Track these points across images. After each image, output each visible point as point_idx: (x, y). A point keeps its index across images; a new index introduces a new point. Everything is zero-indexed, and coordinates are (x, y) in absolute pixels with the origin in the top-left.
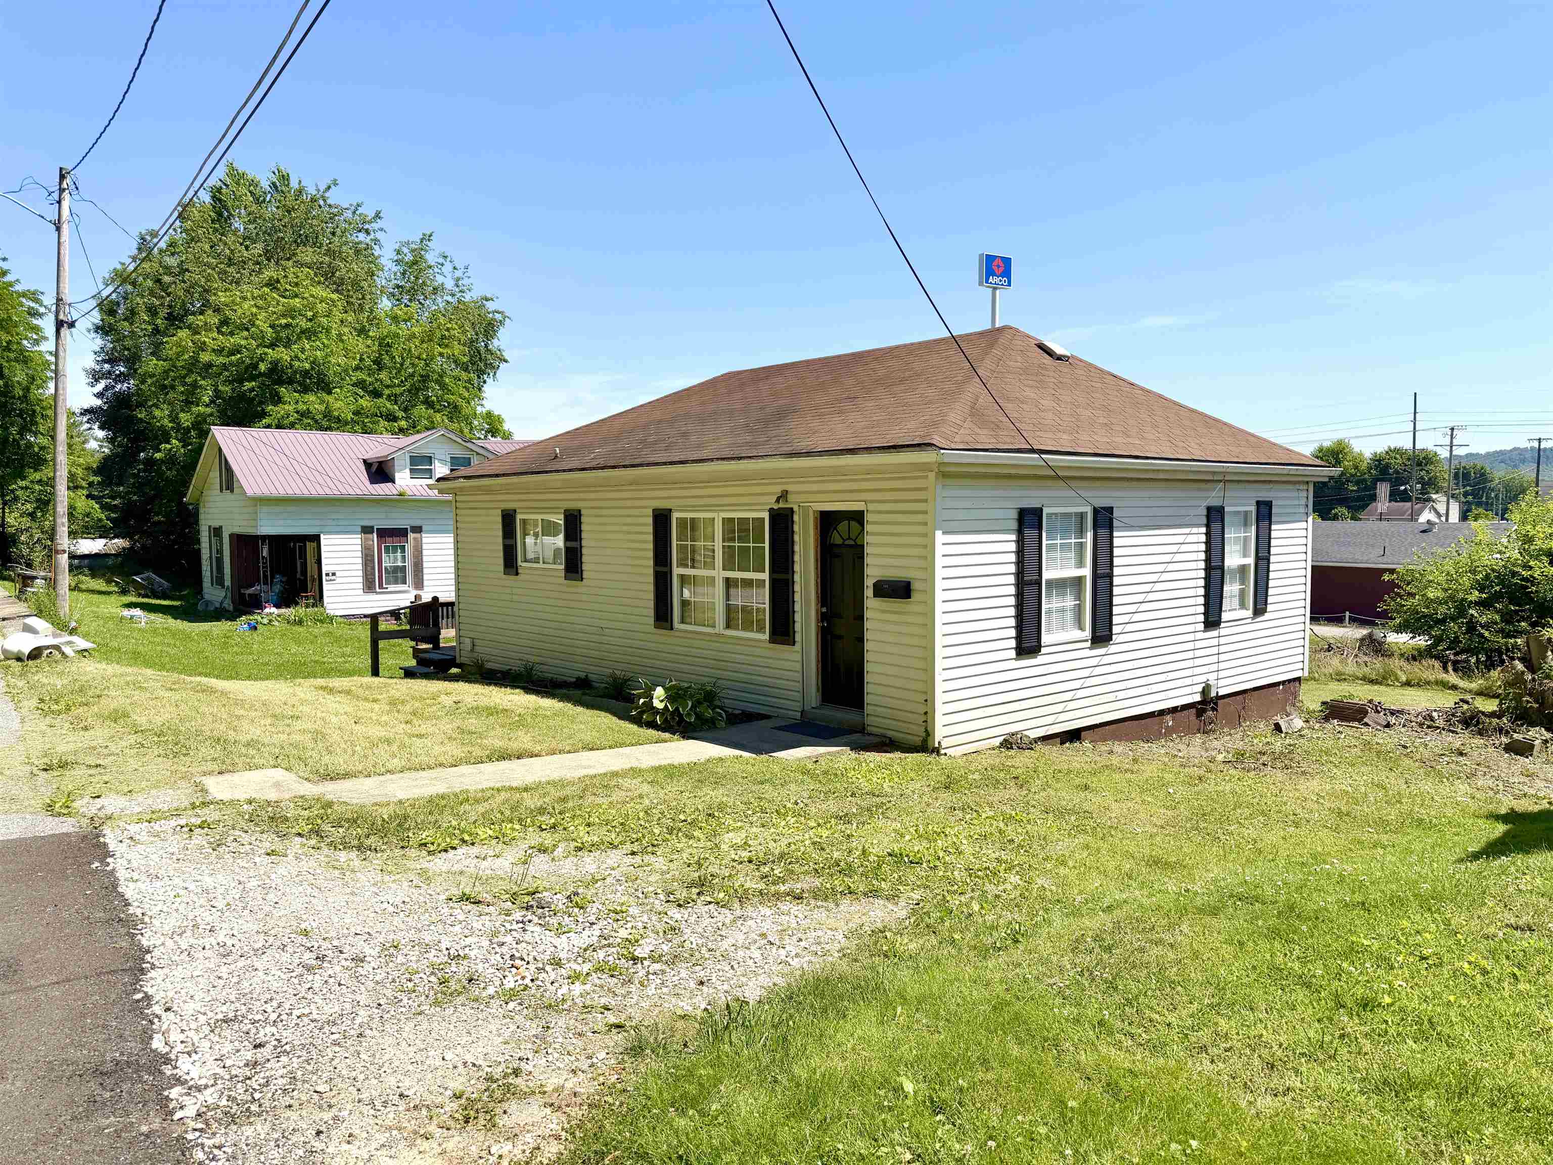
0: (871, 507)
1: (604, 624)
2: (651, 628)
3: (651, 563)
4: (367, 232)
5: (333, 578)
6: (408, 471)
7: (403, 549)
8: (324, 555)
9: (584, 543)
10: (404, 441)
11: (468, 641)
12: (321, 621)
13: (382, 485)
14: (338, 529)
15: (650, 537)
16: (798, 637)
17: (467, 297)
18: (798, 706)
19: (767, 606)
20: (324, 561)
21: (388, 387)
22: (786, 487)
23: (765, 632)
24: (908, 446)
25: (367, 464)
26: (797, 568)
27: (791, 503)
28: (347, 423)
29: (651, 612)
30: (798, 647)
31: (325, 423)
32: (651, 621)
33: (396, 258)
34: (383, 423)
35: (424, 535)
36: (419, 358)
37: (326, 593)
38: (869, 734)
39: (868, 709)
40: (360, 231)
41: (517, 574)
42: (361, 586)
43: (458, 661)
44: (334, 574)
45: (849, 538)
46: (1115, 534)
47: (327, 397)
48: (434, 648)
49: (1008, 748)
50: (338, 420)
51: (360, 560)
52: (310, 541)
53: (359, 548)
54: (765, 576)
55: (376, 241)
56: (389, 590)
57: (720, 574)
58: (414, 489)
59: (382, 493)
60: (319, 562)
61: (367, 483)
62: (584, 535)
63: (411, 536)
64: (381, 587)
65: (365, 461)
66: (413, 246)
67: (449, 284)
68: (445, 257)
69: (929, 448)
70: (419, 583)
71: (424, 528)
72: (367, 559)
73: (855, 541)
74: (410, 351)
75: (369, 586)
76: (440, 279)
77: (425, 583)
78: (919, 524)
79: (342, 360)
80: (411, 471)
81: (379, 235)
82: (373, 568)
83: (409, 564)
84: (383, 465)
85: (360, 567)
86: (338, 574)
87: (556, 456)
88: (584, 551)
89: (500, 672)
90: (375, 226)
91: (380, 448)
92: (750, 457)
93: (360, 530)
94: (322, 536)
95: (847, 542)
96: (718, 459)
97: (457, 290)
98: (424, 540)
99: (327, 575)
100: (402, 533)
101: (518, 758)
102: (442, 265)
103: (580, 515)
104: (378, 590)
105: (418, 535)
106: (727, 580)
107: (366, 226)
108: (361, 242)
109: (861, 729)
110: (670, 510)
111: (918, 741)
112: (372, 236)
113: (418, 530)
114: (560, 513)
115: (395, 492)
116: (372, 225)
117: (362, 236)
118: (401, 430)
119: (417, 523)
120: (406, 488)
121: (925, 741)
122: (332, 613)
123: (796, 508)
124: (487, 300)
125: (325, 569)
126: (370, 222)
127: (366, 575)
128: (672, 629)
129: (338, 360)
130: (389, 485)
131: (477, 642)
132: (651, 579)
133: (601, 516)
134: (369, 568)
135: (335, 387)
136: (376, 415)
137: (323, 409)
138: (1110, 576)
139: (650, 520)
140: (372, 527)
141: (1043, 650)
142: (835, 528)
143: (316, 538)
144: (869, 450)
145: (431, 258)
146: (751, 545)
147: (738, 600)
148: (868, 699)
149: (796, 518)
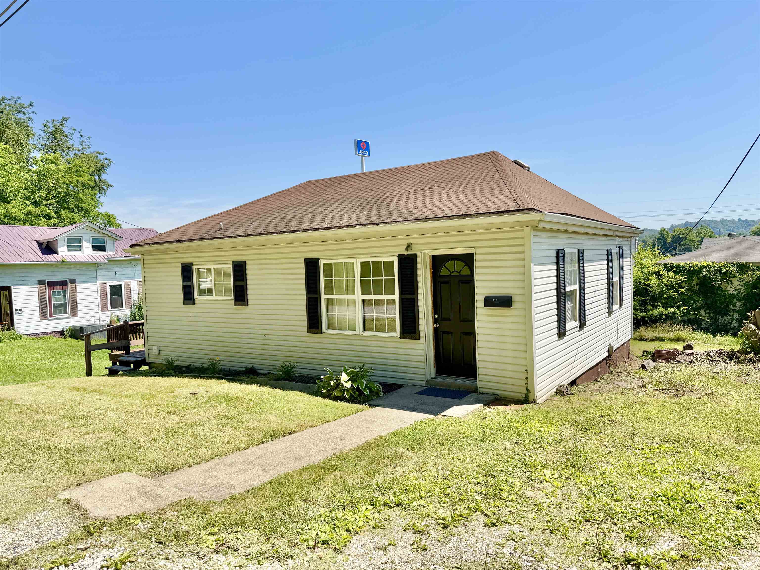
0: (478, 251)
1: (265, 332)
2: (306, 334)
3: (304, 292)
4: (24, 113)
5: (21, 312)
6: (66, 247)
7: (64, 293)
8: (14, 298)
9: (248, 282)
10: (61, 230)
11: (155, 348)
12: (14, 339)
13: (50, 256)
14: (23, 282)
15: (303, 276)
16: (422, 334)
17: (88, 152)
18: (423, 378)
19: (397, 316)
20: (14, 302)
21: (45, 199)
22: (410, 241)
23: (395, 332)
24: (514, 211)
25: (40, 244)
26: (420, 291)
27: (414, 251)
28: (20, 220)
29: (305, 323)
30: (422, 340)
31: (6, 221)
32: (305, 329)
33: (43, 129)
34: (44, 221)
35: (77, 284)
36: (64, 183)
37: (16, 322)
38: (482, 393)
39: (479, 377)
40: (19, 112)
41: (194, 304)
42: (38, 316)
43: (147, 361)
44: (21, 310)
45: (455, 271)
46: (585, 265)
47: (7, 206)
48: (126, 354)
49: (561, 395)
50: (15, 219)
51: (37, 301)
52: (3, 290)
53: (37, 293)
54: (396, 297)
55: (30, 119)
56: (56, 317)
57: (358, 297)
58: (70, 257)
59: (50, 260)
60: (10, 303)
61: (41, 254)
62: (248, 277)
63: (69, 285)
64: (51, 316)
65: (37, 242)
66: (56, 123)
67: (77, 145)
68: (74, 130)
69: (531, 211)
70: (75, 313)
71: (77, 280)
72: (42, 300)
73: (459, 273)
74: (58, 179)
75: (44, 316)
76: (71, 142)
77: (79, 312)
78: (519, 260)
79: (16, 184)
80: (68, 247)
81: (32, 115)
82: (46, 305)
83: (68, 302)
84: (49, 244)
85: (38, 304)
86: (23, 310)
87: (221, 228)
88: (249, 287)
89: (185, 367)
90: (30, 110)
91: (46, 234)
92: (386, 223)
93: (37, 283)
94: (12, 287)
95: (453, 274)
96: (360, 225)
97: (81, 147)
98: (78, 287)
99: (16, 310)
100: (64, 283)
101: (284, 436)
102: (73, 134)
103: (246, 264)
104: (49, 318)
105: (74, 284)
106: (364, 301)
107: (24, 110)
108: (20, 119)
109: (476, 390)
110: (319, 259)
111: (523, 396)
112: (27, 116)
113: (73, 281)
114: (229, 264)
115: (59, 260)
116: (27, 109)
117: (20, 115)
118: (55, 225)
119: (73, 277)
120: (66, 257)
121: (527, 396)
122: (21, 333)
123: (418, 254)
124: (100, 154)
125: (15, 307)
126: (26, 108)
127: (42, 309)
128: (321, 333)
129: (14, 183)
130: (55, 255)
131: (161, 348)
132: (304, 303)
133: (262, 264)
134: (43, 305)
135: (11, 200)
136: (39, 216)
137: (5, 212)
138: (584, 289)
139: (303, 265)
140: (45, 281)
141: (567, 333)
142: (444, 266)
143: (8, 289)
144: (482, 214)
145: (66, 130)
146: (383, 278)
147: (372, 313)
148: (479, 371)
149: (419, 260)
